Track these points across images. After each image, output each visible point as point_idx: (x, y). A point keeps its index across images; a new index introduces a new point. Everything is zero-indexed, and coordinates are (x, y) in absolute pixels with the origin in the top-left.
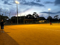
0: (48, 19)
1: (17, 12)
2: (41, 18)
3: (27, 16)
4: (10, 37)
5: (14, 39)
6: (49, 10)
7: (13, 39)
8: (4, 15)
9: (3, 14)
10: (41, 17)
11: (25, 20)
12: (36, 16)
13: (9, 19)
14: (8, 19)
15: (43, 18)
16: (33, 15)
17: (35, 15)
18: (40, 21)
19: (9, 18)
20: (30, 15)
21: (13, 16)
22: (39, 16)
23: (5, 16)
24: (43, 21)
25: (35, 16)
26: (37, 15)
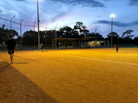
0: (109, 38)
1: (39, 21)
2: (93, 35)
3: (62, 30)
4: (24, 77)
5: (33, 81)
7: (31, 82)
10: (93, 33)
11: (56, 39)
12: (81, 31)
15: (97, 37)
16: (75, 28)
17: (80, 29)
18: (91, 43)
20: (68, 29)
22: (88, 31)
24: (98, 43)
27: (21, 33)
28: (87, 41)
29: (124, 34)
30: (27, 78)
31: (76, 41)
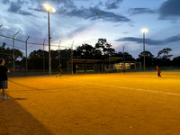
0: (141, 59)
1: (50, 38)
2: (120, 55)
3: (80, 49)
4: (28, 113)
5: (39, 119)
6: (144, 31)
7: (35, 120)
8: (9, 46)
9: (4, 44)
10: (120, 53)
11: (73, 60)
12: (105, 50)
13: (24, 59)
14: (19, 59)
15: (125, 57)
16: (97, 46)
17: (103, 47)
18: (118, 66)
19: (24, 55)
20: (88, 47)
21: (37, 50)
22: (113, 50)
23: (11, 48)
24: (127, 65)
25: (102, 49)
26: (108, 45)
27: (27, 53)
28: (113, 63)
29: (160, 53)
31: (97, 63)
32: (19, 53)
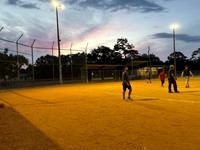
1: (59, 41)
3: (95, 52)
9: (6, 50)
10: (145, 55)
11: (87, 66)
12: (126, 52)
13: (30, 67)
14: (25, 67)
15: (151, 60)
16: (116, 47)
17: (123, 49)
18: (142, 71)
19: (30, 62)
20: (105, 50)
21: (44, 55)
22: (136, 52)
24: (154, 70)
25: (122, 52)
26: (130, 47)
27: (33, 60)
28: (136, 68)
29: (194, 54)
30: (42, 133)
31: (118, 68)
32: (24, 60)
